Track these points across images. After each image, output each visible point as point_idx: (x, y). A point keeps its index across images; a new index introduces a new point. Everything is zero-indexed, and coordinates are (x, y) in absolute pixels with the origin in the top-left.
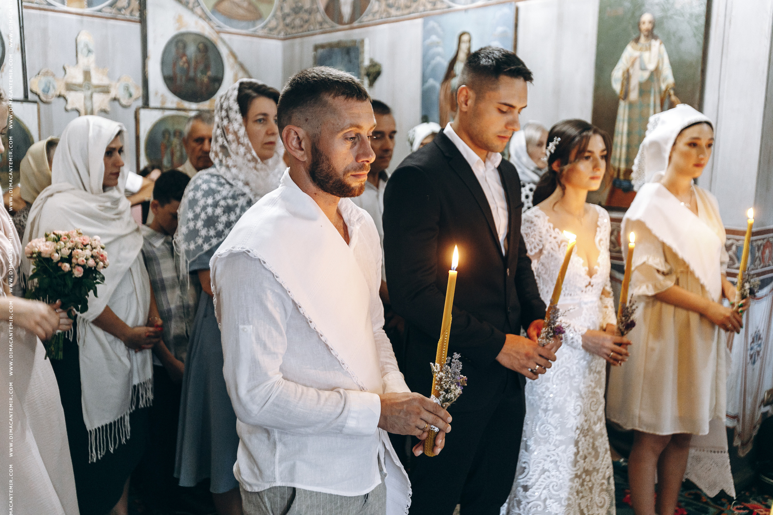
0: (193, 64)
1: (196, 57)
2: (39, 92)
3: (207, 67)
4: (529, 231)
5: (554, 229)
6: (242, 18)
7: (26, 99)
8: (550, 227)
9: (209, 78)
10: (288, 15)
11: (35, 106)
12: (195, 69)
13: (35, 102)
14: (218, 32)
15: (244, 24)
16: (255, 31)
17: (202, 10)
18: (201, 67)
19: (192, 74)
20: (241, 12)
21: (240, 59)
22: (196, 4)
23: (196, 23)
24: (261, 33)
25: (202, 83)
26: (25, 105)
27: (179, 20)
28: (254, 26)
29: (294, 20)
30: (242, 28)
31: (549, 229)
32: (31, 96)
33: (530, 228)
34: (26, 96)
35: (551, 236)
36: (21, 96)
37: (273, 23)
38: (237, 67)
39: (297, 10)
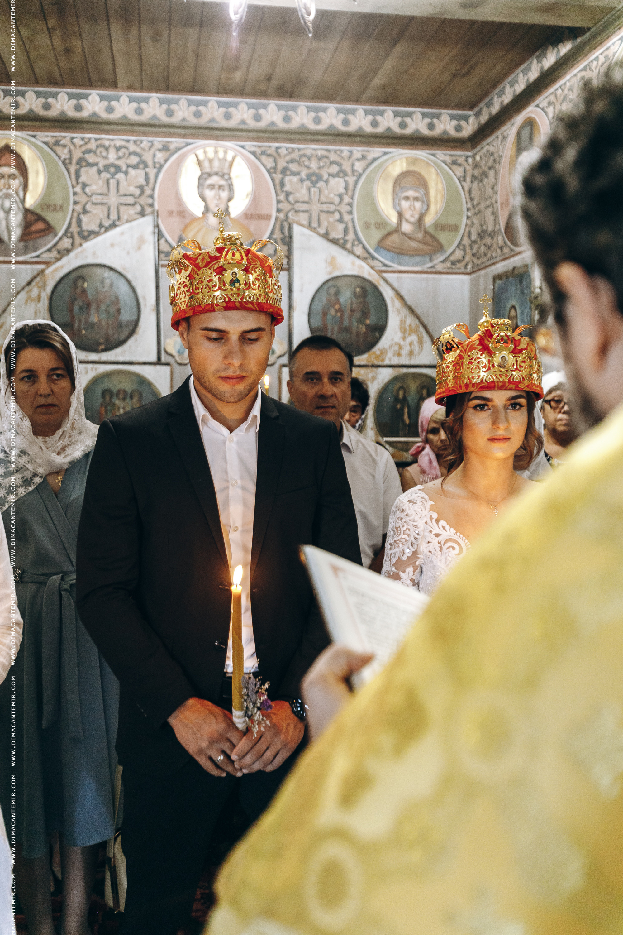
0: (347, 312)
1: (352, 303)
2: (174, 353)
3: (365, 314)
4: (399, 524)
5: (437, 521)
6: (416, 253)
7: (159, 362)
8: (431, 518)
9: (367, 326)
10: (475, 242)
11: (167, 369)
12: (351, 317)
13: (168, 364)
14: (380, 272)
15: (417, 259)
16: (432, 267)
17: (364, 247)
18: (358, 315)
19: (346, 323)
20: (414, 244)
21: (409, 302)
22: (356, 243)
23: (353, 264)
24: (440, 267)
25: (358, 334)
26: (158, 367)
27: (332, 262)
28: (431, 260)
29: (479, 248)
30: (415, 265)
31: (429, 521)
32: (164, 358)
33: (401, 519)
34: (159, 358)
35: (431, 532)
36: (154, 358)
37: (458, 254)
38: (405, 311)
39: (481, 235)
